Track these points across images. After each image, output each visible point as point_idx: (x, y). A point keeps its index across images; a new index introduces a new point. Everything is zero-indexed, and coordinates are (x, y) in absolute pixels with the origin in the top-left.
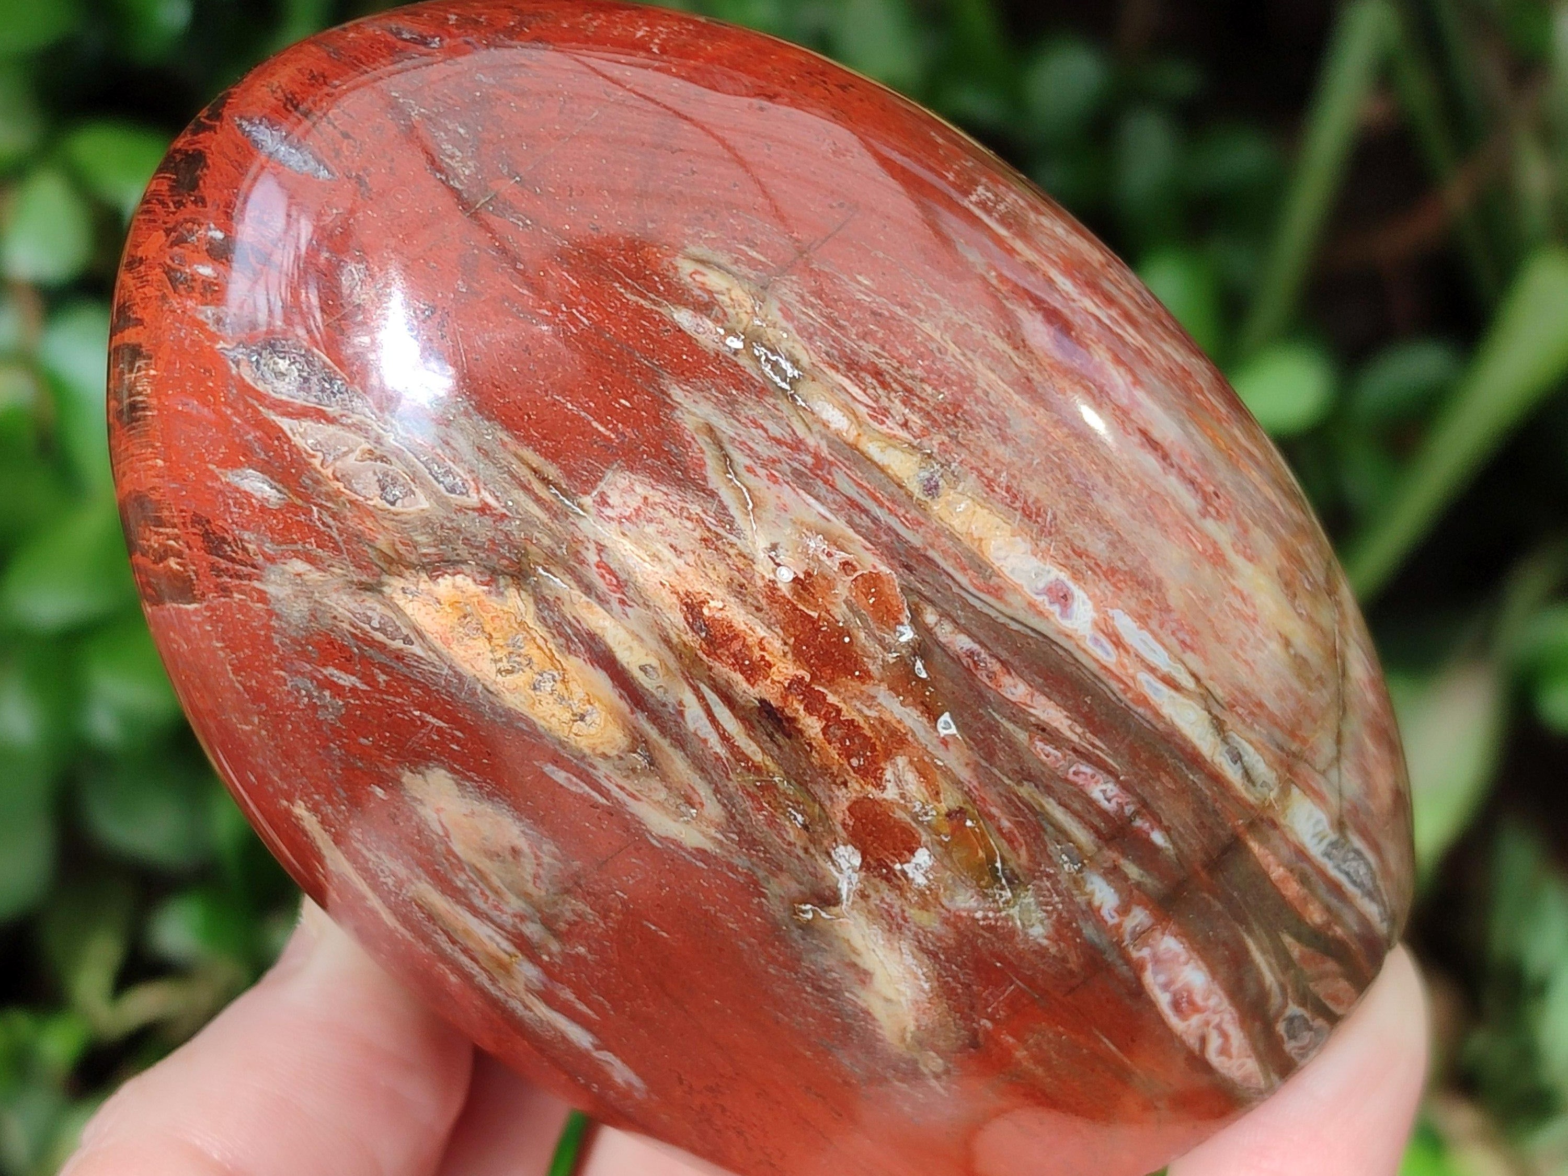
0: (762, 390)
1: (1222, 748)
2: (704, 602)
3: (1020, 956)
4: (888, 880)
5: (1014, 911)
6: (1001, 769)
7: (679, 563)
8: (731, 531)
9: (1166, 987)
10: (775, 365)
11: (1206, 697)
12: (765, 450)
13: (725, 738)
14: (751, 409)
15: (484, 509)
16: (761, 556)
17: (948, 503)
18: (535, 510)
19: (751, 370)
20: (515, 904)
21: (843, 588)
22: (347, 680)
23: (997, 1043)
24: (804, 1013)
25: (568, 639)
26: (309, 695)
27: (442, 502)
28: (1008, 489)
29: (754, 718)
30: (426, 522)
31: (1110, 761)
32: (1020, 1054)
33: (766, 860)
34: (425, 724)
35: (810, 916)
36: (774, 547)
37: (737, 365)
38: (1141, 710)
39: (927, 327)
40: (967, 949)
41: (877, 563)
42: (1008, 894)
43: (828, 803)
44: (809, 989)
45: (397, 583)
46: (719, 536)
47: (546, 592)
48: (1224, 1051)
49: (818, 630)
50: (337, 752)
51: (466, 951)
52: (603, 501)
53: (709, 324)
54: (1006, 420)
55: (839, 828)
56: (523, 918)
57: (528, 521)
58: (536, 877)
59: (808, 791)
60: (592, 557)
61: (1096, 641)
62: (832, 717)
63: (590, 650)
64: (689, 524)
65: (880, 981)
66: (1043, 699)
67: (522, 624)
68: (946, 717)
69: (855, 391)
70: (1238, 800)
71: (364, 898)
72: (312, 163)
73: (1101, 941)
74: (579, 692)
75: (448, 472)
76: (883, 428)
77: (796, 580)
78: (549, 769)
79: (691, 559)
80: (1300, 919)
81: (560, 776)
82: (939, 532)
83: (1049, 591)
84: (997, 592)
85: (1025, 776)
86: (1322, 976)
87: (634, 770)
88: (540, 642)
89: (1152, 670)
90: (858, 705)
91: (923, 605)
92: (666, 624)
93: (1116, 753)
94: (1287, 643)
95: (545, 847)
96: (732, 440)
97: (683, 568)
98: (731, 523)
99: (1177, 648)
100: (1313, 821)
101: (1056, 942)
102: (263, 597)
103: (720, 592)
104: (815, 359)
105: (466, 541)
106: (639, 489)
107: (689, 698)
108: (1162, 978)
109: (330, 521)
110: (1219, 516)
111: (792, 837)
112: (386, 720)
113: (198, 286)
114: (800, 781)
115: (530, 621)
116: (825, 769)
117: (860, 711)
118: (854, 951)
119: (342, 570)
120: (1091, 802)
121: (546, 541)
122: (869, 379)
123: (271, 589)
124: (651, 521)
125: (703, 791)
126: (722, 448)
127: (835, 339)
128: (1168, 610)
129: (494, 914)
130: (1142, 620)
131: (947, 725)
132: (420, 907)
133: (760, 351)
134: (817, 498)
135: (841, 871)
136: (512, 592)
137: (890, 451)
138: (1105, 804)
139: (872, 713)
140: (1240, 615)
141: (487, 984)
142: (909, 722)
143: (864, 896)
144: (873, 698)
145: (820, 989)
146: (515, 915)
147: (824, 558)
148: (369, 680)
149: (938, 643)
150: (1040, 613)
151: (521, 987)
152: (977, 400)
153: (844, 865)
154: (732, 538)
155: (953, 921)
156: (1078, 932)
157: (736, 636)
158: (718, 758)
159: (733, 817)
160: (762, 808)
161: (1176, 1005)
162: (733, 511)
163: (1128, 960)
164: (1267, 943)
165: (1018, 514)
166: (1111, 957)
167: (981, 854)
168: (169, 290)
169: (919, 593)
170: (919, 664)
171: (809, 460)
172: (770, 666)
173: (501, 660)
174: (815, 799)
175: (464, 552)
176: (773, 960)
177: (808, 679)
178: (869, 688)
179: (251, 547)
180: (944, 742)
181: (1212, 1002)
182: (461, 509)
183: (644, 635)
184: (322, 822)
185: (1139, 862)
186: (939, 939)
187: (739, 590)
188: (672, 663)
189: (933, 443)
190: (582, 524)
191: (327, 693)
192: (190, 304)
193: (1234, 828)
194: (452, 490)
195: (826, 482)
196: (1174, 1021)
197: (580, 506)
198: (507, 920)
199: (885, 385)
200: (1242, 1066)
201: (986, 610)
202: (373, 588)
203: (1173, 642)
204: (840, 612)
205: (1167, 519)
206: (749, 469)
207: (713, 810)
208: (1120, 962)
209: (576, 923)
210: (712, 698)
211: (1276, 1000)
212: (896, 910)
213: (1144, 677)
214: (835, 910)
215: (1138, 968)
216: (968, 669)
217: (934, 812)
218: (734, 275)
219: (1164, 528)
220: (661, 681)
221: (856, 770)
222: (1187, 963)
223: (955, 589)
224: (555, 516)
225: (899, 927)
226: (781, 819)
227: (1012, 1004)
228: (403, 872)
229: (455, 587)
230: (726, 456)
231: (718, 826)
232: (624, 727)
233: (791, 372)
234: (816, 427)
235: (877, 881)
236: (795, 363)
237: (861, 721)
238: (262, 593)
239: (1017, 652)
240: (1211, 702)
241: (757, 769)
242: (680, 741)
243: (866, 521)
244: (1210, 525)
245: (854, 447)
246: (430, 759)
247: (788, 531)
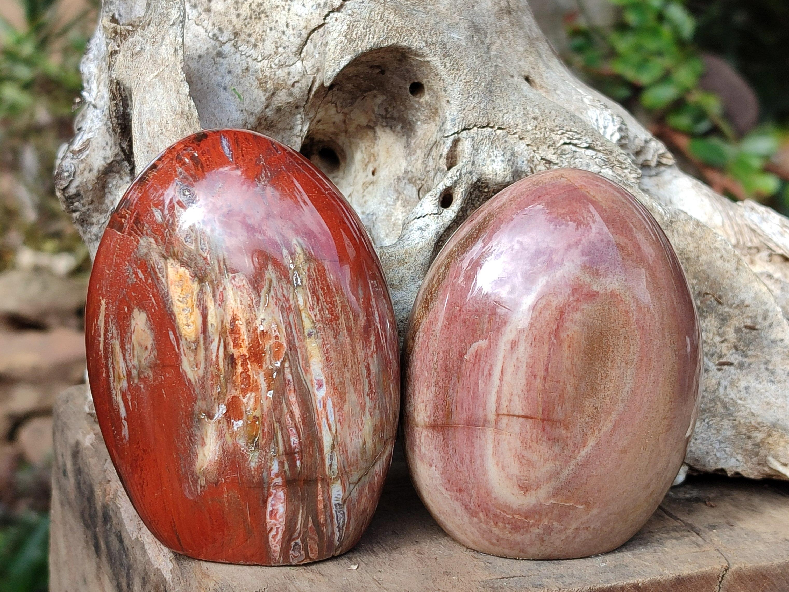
0: (289, 282)
1: (329, 453)
2: (238, 320)
3: (244, 467)
4: (228, 423)
5: (251, 455)
6: (275, 415)
7: (240, 306)
8: (257, 308)
9: (272, 505)
10: (297, 279)
11: (335, 438)
12: (279, 295)
13: (217, 356)
14: (284, 284)
15: (205, 259)
16: (260, 319)
17: (311, 341)
18: (217, 268)
19: (290, 275)
20: (135, 362)
21: (272, 341)
22: (141, 276)
23: (222, 488)
24: (182, 444)
25: (200, 304)
26: (129, 273)
27: (197, 250)
28: (327, 350)
29: (228, 356)
30: (190, 252)
31: (301, 434)
32: (225, 496)
33: (203, 394)
34: (151, 300)
35: (203, 417)
36: (264, 319)
37: (288, 271)
38: (318, 427)
39: (338, 298)
40: (233, 456)
41: (285, 342)
42: (253, 449)
43: (228, 391)
44: (188, 437)
45: (172, 261)
46: (253, 307)
47: (204, 289)
48: (274, 537)
49: (259, 347)
50: (124, 292)
51: (114, 368)
52: (234, 278)
53: (290, 258)
54: (339, 334)
55: (226, 400)
56: (134, 367)
57: (213, 269)
58: (146, 358)
59: (226, 385)
60: (221, 289)
61: (320, 402)
62: (246, 371)
63: (203, 310)
64: (249, 299)
65: (206, 448)
66: (297, 405)
67: (193, 292)
68: (272, 392)
69: (310, 299)
70: (324, 470)
71: (100, 337)
72: (230, 156)
73: (266, 480)
74: (192, 319)
75: (204, 244)
76: (310, 312)
77: (263, 331)
78: (171, 332)
79: (243, 307)
80: (317, 517)
81: (172, 336)
82: (304, 346)
83: (318, 381)
84: (306, 371)
85: (279, 421)
86: (312, 539)
87: (190, 348)
88: (193, 300)
89: (328, 420)
90: (254, 372)
91: (287, 360)
92: (225, 318)
93: (304, 433)
94: (364, 443)
95: (154, 352)
96: (274, 287)
97: (240, 308)
98: (259, 306)
99: (337, 420)
100: (338, 493)
101: (255, 471)
102: (138, 242)
103: (244, 320)
104: (307, 284)
105: (195, 263)
106: (244, 281)
107: (217, 340)
108: (273, 502)
109: (168, 235)
110: (371, 399)
111: (214, 393)
112: (142, 292)
113: (182, 162)
114: (226, 380)
115: (195, 293)
116: (234, 383)
117: (253, 375)
118: (206, 435)
119: (162, 249)
120: (289, 440)
121: (214, 277)
122: (315, 299)
123: (141, 241)
124: (241, 291)
125: (202, 366)
126: (270, 287)
127: (315, 284)
128: (342, 409)
129: (128, 361)
130: (334, 406)
131: (270, 394)
132: (112, 348)
133: (296, 273)
134: (283, 316)
135: (219, 411)
136: (196, 283)
137: (307, 319)
138: (292, 444)
139: (256, 377)
140: (358, 425)
141: (112, 382)
142: (262, 386)
143: (219, 422)
144: (259, 374)
145: (191, 439)
146: (133, 365)
147: (273, 331)
148: (146, 279)
149: (283, 372)
150: (312, 385)
151: (119, 388)
152: (336, 324)
153: (221, 411)
154: (256, 310)
155: (235, 445)
156: (262, 472)
157: (239, 334)
158: (212, 360)
159: (204, 377)
160: (212, 381)
161: (271, 512)
162: (261, 303)
163: (268, 490)
164: (304, 515)
165: (325, 357)
166: (265, 486)
167: (254, 433)
168: (175, 159)
169: (288, 357)
170: (275, 374)
171: (288, 306)
172: (241, 347)
173: (180, 297)
174: (226, 388)
175: (193, 265)
176: (185, 423)
177: (247, 357)
178: (259, 370)
179: (145, 228)
180: (267, 397)
181: (281, 520)
182: (200, 255)
183: (218, 317)
184: (106, 308)
185: (290, 466)
186: (229, 448)
187: (248, 323)
188: (219, 329)
189: (319, 325)
190: (225, 279)
191: (134, 276)
192: (177, 165)
193: (318, 476)
194: (202, 249)
195: (287, 314)
196: (268, 517)
197: (228, 275)
198: (130, 365)
199: (318, 303)
200: (276, 546)
201: (300, 373)
202: (165, 258)
203: (337, 418)
204: (267, 347)
205: (358, 388)
206: (272, 297)
207: (201, 372)
208: (266, 489)
209: (146, 378)
210: (222, 344)
211: (296, 534)
212: (224, 432)
213: (324, 420)
214: (210, 420)
215: (270, 495)
216: (285, 384)
217: (251, 414)
218: (304, 252)
219: (356, 389)
220: (213, 331)
221: (242, 388)
222: (282, 503)
223: (297, 362)
224: (220, 273)
225: (221, 437)
226: (214, 387)
227: (233, 479)
228: (115, 335)
229: (184, 272)
230: (270, 290)
231: (199, 377)
232: (196, 335)
233: (299, 283)
234: (295, 300)
235: (225, 420)
236: (302, 282)
237: (251, 377)
238: (139, 241)
239: (300, 389)
240: (336, 439)
241: (219, 370)
242: (206, 349)
243: (290, 330)
244: (367, 399)
245: (300, 311)
246: (145, 309)
247: (270, 318)
